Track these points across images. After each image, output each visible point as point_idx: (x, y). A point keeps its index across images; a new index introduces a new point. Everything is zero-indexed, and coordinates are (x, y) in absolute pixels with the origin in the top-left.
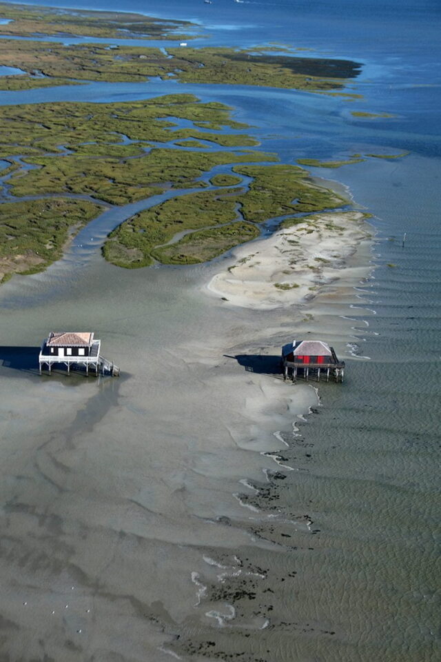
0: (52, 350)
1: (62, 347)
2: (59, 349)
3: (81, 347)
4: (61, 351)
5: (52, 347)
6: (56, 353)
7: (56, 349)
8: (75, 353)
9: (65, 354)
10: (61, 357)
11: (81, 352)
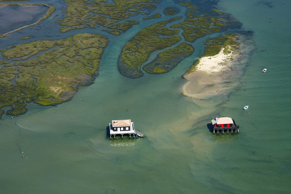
0: (115, 129)
1: (119, 127)
2: (118, 128)
3: (127, 127)
4: (119, 129)
5: (115, 127)
6: (116, 130)
7: (117, 128)
8: (125, 129)
9: (121, 130)
10: (119, 132)
11: (127, 129)
